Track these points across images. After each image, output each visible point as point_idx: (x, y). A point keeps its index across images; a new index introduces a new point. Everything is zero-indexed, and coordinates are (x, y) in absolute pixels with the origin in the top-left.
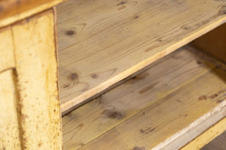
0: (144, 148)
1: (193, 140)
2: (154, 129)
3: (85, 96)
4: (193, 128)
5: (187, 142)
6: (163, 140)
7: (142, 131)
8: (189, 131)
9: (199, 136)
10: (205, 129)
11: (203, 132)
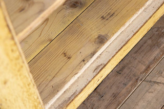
0: (107, 35)
1: (150, 18)
2: (114, 13)
3: (43, 17)
4: (149, 6)
5: (144, 21)
6: (123, 24)
7: (103, 18)
8: (146, 9)
9: (155, 12)
10: (159, 5)
11: (159, 9)
